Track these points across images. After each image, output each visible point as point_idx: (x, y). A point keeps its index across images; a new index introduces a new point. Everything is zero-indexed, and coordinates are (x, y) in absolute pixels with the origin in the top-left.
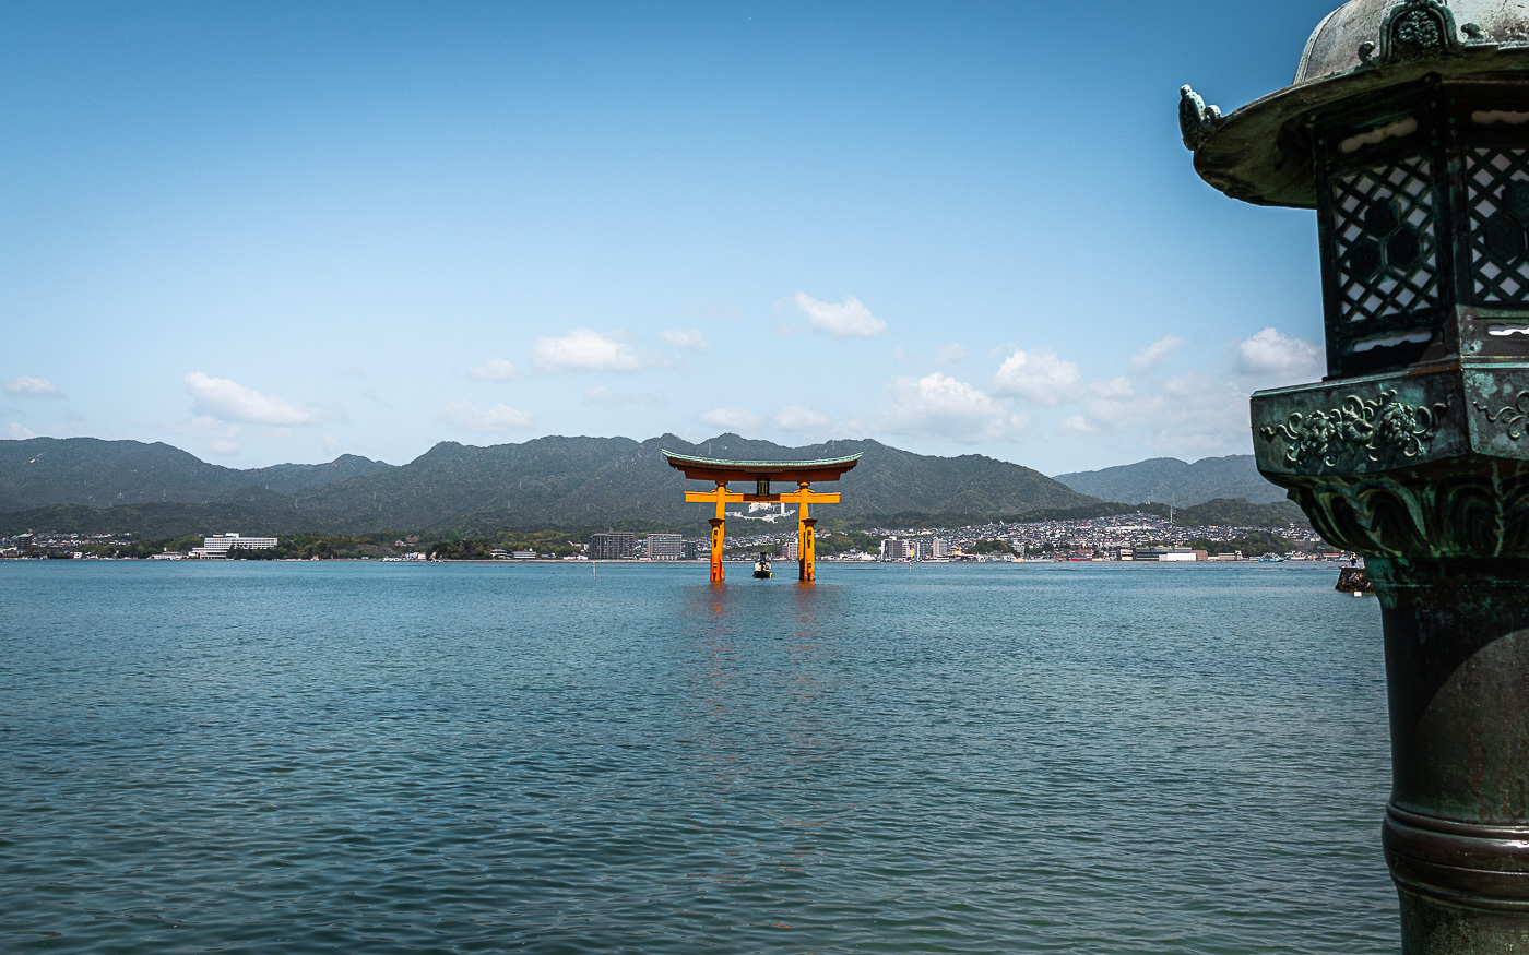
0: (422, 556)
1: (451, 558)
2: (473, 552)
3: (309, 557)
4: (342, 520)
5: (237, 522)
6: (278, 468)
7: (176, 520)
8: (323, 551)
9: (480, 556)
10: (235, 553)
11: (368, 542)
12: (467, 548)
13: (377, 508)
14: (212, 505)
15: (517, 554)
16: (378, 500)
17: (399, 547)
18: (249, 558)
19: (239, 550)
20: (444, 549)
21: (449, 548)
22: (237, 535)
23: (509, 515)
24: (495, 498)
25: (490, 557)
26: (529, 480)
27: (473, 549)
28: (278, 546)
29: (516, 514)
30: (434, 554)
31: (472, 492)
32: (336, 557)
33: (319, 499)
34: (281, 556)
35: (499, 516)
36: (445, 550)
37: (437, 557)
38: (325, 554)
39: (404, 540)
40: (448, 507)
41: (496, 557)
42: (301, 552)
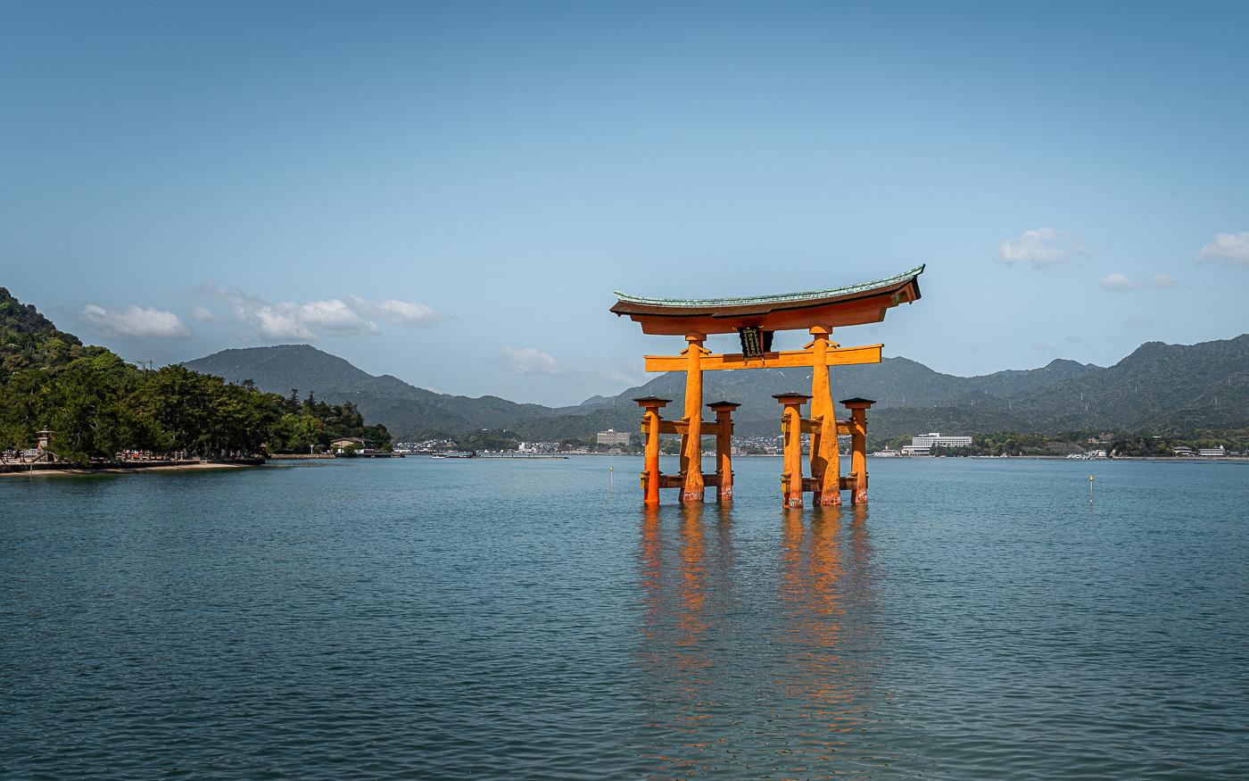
0: (1102, 453)
1: (1131, 455)
2: (1154, 449)
3: (999, 454)
4: (1051, 419)
5: (957, 423)
6: (999, 375)
7: (907, 422)
8: (1012, 448)
9: (1161, 453)
10: (937, 451)
11: (1057, 440)
12: (1148, 445)
13: (1084, 408)
14: (938, 409)
15: (1204, 452)
16: (1085, 400)
17: (1091, 444)
18: (948, 455)
19: (939, 448)
20: (1121, 447)
21: (1128, 445)
22: (938, 434)
23: (1215, 412)
24: (1202, 395)
25: (1171, 454)
26: (1239, 376)
27: (1155, 446)
28: (972, 445)
29: (1223, 410)
30: (1114, 451)
31: (1179, 390)
32: (1024, 453)
33: (1032, 401)
34: (975, 453)
35: (1204, 414)
36: (1125, 448)
37: (1117, 454)
38: (1014, 451)
39: (1097, 438)
40: (1154, 405)
41: (1179, 454)
42: (992, 450)
